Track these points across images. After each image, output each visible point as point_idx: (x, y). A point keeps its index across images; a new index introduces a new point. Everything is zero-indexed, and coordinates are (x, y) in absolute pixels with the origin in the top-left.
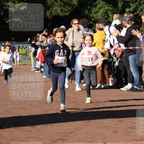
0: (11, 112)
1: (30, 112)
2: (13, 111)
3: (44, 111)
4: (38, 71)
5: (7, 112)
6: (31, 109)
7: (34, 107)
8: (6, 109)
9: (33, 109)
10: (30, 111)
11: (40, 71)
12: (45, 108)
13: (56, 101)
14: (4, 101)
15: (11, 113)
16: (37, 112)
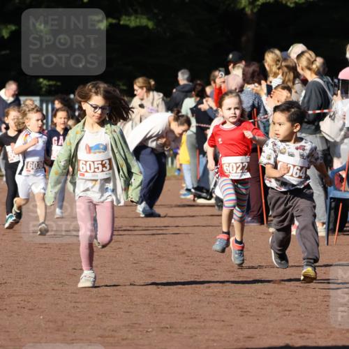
0: (123, 340)
1: (191, 340)
2: (130, 336)
3: (237, 340)
4: (205, 198)
5: (111, 340)
6: (192, 331)
7: (203, 324)
8: (105, 329)
9: (199, 331)
10: (192, 337)
11: (213, 201)
12: (242, 329)
13: (277, 305)
14: (97, 300)
15: (125, 342)
16: (213, 340)
